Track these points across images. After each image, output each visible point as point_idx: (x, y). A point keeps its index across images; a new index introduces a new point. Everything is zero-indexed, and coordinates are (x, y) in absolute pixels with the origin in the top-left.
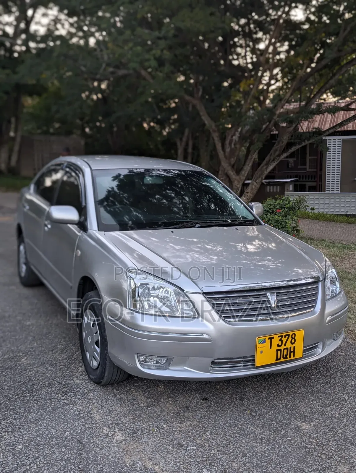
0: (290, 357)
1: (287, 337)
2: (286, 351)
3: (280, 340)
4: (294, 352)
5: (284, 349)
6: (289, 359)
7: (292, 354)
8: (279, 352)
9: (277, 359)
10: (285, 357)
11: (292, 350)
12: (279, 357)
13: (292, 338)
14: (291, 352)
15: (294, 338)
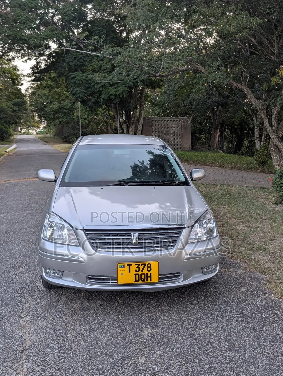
0: (147, 280)
1: (143, 266)
2: (143, 276)
3: (137, 267)
4: (150, 277)
5: (141, 274)
6: (146, 282)
7: (149, 279)
8: (137, 276)
9: (136, 281)
10: (142, 280)
11: (149, 275)
12: (137, 280)
13: (148, 267)
14: (147, 277)
15: (150, 267)
